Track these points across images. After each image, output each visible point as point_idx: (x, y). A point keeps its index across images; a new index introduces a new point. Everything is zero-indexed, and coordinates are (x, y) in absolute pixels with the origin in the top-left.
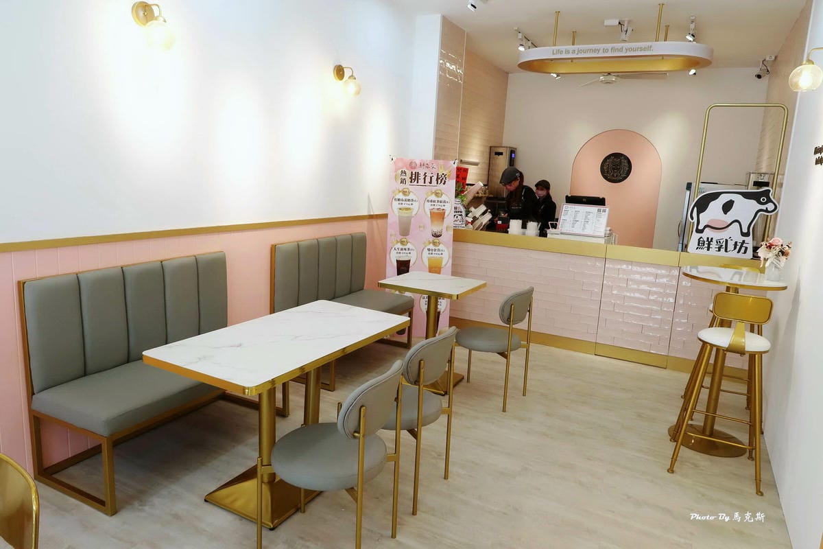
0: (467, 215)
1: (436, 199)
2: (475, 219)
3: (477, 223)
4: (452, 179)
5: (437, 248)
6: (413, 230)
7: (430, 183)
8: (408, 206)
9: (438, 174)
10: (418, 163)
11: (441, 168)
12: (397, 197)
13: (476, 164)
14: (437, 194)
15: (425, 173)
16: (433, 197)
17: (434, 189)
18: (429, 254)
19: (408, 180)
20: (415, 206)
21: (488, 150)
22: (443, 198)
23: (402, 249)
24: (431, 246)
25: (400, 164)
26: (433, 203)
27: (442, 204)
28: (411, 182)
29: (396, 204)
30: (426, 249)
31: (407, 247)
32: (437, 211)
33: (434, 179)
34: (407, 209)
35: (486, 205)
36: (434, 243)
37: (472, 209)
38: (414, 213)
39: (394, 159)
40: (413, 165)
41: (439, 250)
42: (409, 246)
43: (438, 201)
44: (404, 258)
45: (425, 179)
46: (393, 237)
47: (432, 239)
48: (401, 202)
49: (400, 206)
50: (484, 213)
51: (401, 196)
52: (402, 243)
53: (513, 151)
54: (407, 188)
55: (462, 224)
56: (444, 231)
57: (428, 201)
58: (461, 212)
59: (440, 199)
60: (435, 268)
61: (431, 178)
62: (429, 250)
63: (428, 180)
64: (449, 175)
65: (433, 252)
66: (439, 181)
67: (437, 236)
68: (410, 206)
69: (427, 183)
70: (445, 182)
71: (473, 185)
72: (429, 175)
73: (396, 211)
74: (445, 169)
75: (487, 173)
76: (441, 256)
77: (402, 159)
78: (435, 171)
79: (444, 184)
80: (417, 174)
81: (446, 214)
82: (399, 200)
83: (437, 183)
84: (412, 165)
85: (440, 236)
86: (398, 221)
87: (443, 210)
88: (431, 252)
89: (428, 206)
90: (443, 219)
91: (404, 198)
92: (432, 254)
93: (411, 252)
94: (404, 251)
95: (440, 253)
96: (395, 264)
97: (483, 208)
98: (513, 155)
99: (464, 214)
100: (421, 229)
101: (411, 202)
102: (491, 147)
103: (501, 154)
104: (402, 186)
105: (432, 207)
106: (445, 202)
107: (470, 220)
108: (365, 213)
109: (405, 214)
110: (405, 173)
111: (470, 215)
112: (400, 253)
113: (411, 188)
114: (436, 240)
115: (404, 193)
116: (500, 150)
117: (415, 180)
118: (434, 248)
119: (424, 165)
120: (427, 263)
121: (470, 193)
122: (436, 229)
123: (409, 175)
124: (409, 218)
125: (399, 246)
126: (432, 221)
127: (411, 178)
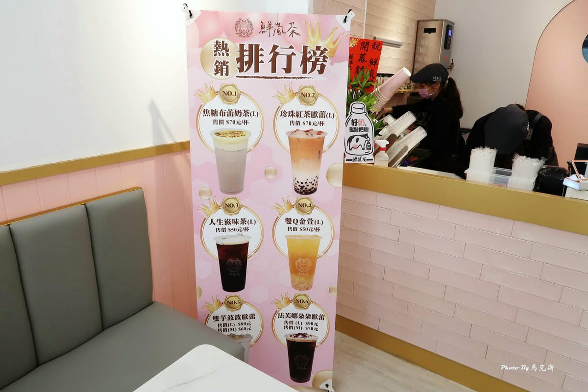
0: (377, 133)
1: (303, 108)
2: (392, 139)
3: (398, 147)
4: (340, 60)
5: (306, 217)
6: (252, 182)
7: (288, 70)
8: (236, 127)
9: (305, 48)
10: (257, 25)
11: (313, 33)
12: (209, 107)
13: (397, 45)
14: (304, 97)
15: (275, 47)
16: (295, 105)
17: (296, 85)
18: (289, 228)
19: (233, 65)
20: (253, 127)
21: (414, 26)
22: (319, 106)
23: (228, 222)
24: (294, 214)
25: (211, 26)
26: (295, 119)
27: (317, 120)
28: (241, 69)
29: (207, 122)
30: (282, 220)
31: (239, 217)
32: (303, 136)
33: (297, 61)
34: (234, 134)
35: (415, 113)
36: (300, 207)
37: (389, 119)
38: (252, 141)
39: (196, 15)
40: (244, 28)
41: (311, 221)
42: (243, 214)
43: (307, 113)
44: (232, 239)
45: (273, 61)
46: (205, 197)
47: (295, 197)
48: (219, 118)
49: (219, 128)
50: (411, 128)
51: (217, 104)
52: (227, 207)
53: (449, 27)
54: (233, 85)
55: (367, 154)
56: (322, 181)
57: (284, 114)
58: (366, 129)
59: (311, 109)
60: (303, 257)
61: (289, 58)
62: (288, 220)
63: (281, 62)
64: (334, 52)
65: (299, 226)
66: (309, 65)
67: (305, 190)
68: (242, 127)
69: (280, 71)
70: (323, 66)
71: (390, 75)
72: (283, 52)
73: (209, 139)
74: (323, 38)
75: (411, 58)
76: (315, 233)
77: (216, 14)
78: (298, 41)
79: (321, 72)
80: (255, 50)
81: (327, 143)
82: (214, 113)
83: (305, 71)
84: (241, 27)
85: (312, 191)
86: (214, 161)
87: (320, 133)
88: (293, 225)
89: (284, 125)
90: (320, 153)
91: (226, 107)
92: (295, 229)
93: (250, 226)
94: (233, 226)
95: (314, 226)
96: (215, 253)
97: (409, 118)
98: (450, 32)
99: (370, 133)
100: (270, 177)
101: (243, 118)
102: (418, 21)
103: (433, 30)
104: (219, 81)
105: (295, 128)
106: (323, 114)
107: (383, 143)
108: (148, 143)
109: (230, 144)
110: (225, 47)
111: (384, 132)
112: (224, 230)
113: (242, 85)
114: (305, 199)
115: (226, 95)
116: (431, 25)
117: (249, 63)
118: (299, 217)
119: (270, 27)
120: (285, 250)
121: (385, 91)
122: (304, 176)
123: (234, 54)
124: (242, 154)
125: (221, 214)
126: (294, 160)
127: (240, 60)
